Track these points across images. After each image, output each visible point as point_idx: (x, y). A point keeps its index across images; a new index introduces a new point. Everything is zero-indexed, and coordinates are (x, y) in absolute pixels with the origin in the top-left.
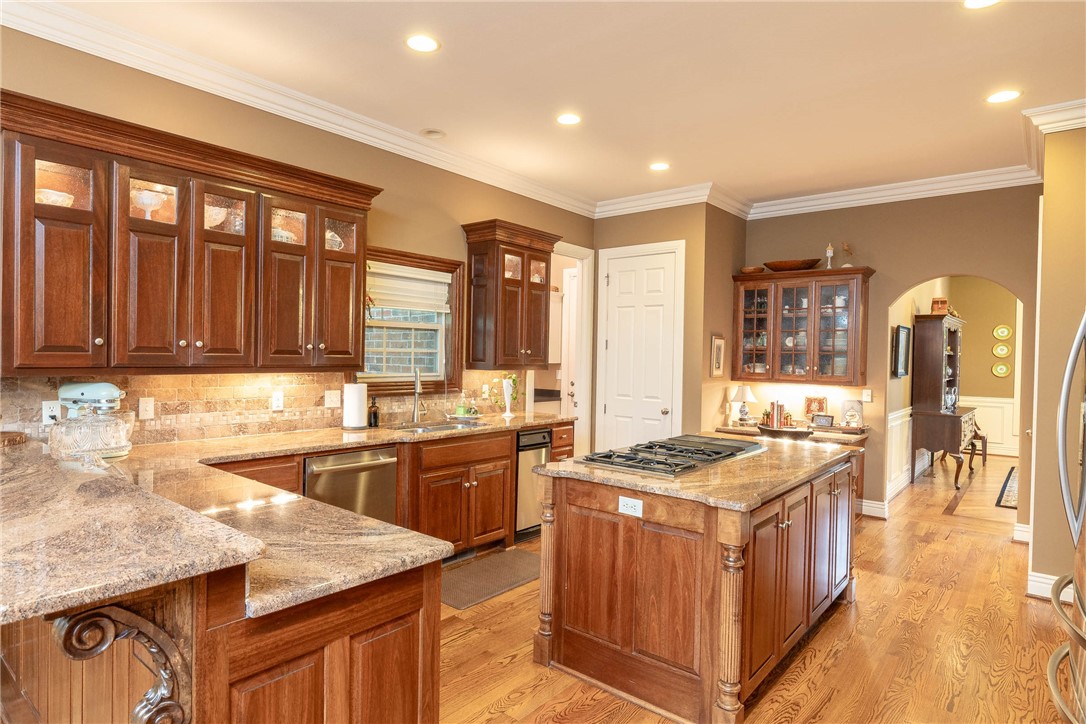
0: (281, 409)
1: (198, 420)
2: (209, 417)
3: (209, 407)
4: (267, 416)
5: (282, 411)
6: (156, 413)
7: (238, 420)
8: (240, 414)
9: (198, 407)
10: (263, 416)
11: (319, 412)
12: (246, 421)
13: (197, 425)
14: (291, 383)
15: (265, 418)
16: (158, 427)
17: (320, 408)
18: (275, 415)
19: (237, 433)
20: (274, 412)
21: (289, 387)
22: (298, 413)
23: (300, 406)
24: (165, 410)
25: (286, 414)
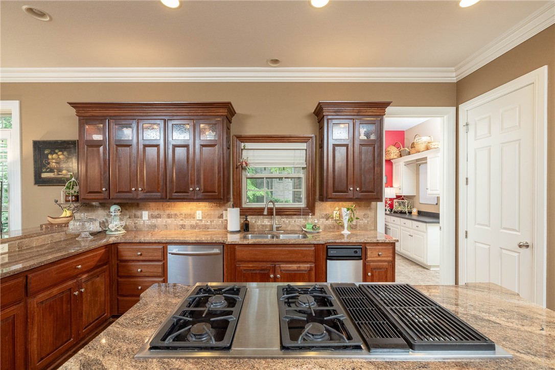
0: (201, 219)
1: (165, 221)
2: (169, 221)
3: (169, 216)
4: (194, 222)
5: (201, 220)
6: (149, 218)
7: (181, 223)
8: (182, 220)
9: (164, 216)
10: (192, 221)
11: (220, 222)
12: (185, 224)
13: (164, 224)
14: (206, 207)
15: (193, 222)
16: (150, 224)
17: (221, 219)
18: (198, 222)
19: (181, 229)
20: (197, 220)
21: (204, 208)
22: (209, 221)
23: (210, 218)
24: (152, 217)
25: (203, 222)
